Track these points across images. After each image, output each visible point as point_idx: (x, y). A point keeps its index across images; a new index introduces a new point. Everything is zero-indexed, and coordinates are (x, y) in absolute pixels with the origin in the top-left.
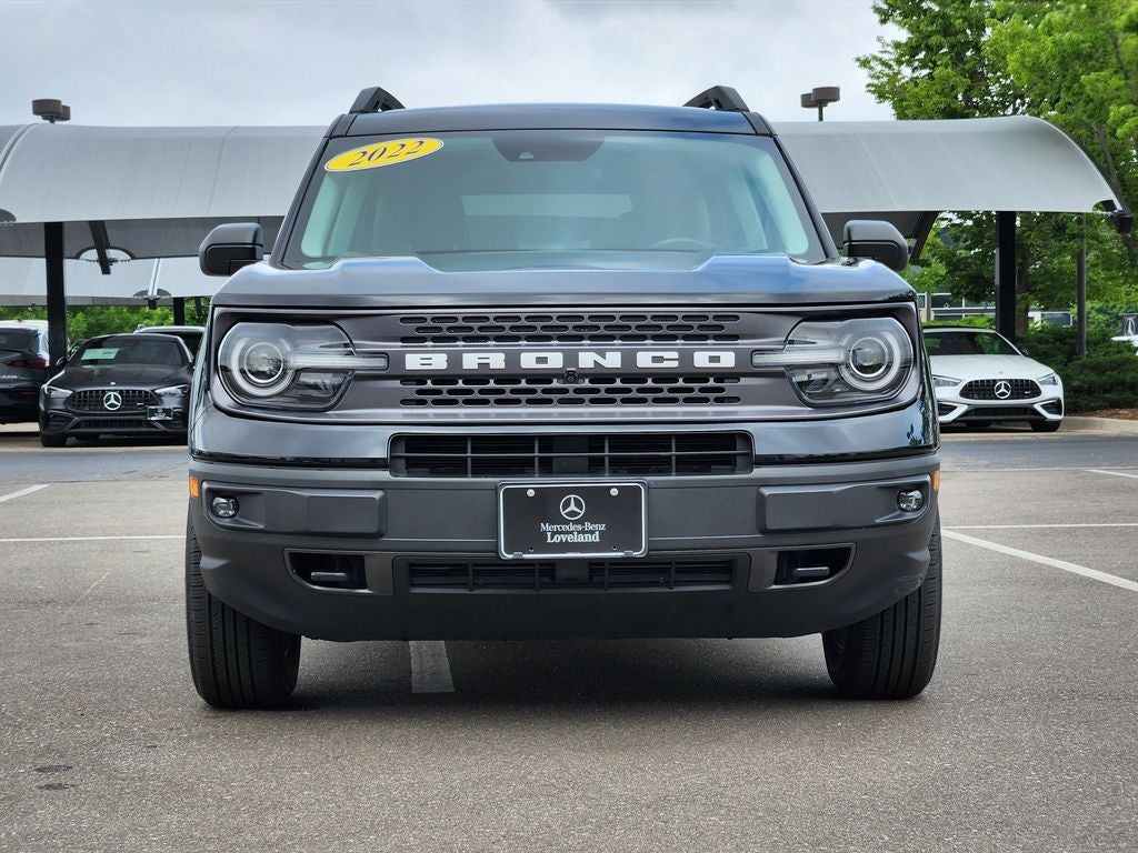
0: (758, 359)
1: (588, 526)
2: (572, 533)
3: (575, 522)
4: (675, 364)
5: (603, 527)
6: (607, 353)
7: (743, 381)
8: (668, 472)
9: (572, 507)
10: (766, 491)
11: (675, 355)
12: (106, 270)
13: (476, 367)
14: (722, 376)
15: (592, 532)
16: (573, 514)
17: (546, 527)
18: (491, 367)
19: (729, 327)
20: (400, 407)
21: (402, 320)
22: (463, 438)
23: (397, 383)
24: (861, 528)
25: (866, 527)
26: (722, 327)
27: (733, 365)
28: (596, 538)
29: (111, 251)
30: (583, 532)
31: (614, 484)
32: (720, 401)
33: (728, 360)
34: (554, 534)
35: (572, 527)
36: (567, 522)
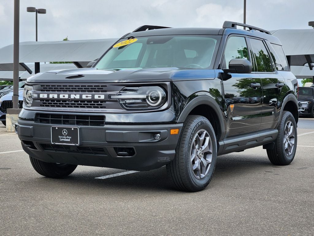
0: (112, 97)
1: (68, 137)
2: (64, 138)
3: (65, 136)
4: (91, 98)
5: (70, 138)
6: (77, 95)
7: (107, 102)
8: (88, 125)
9: (65, 132)
10: (107, 131)
11: (91, 96)
12: (311, 69)
13: (52, 98)
14: (102, 101)
15: (68, 139)
16: (65, 134)
17: (60, 137)
18: (55, 98)
19: (104, 88)
20: (39, 107)
21: (41, 86)
22: (49, 114)
23: (39, 101)
24: (136, 143)
25: (137, 143)
26: (103, 89)
27: (104, 98)
28: (69, 140)
29: (312, 63)
30: (67, 138)
31: (73, 127)
32: (101, 107)
33: (102, 97)
34: (61, 138)
35: (65, 137)
36: (64, 136)
